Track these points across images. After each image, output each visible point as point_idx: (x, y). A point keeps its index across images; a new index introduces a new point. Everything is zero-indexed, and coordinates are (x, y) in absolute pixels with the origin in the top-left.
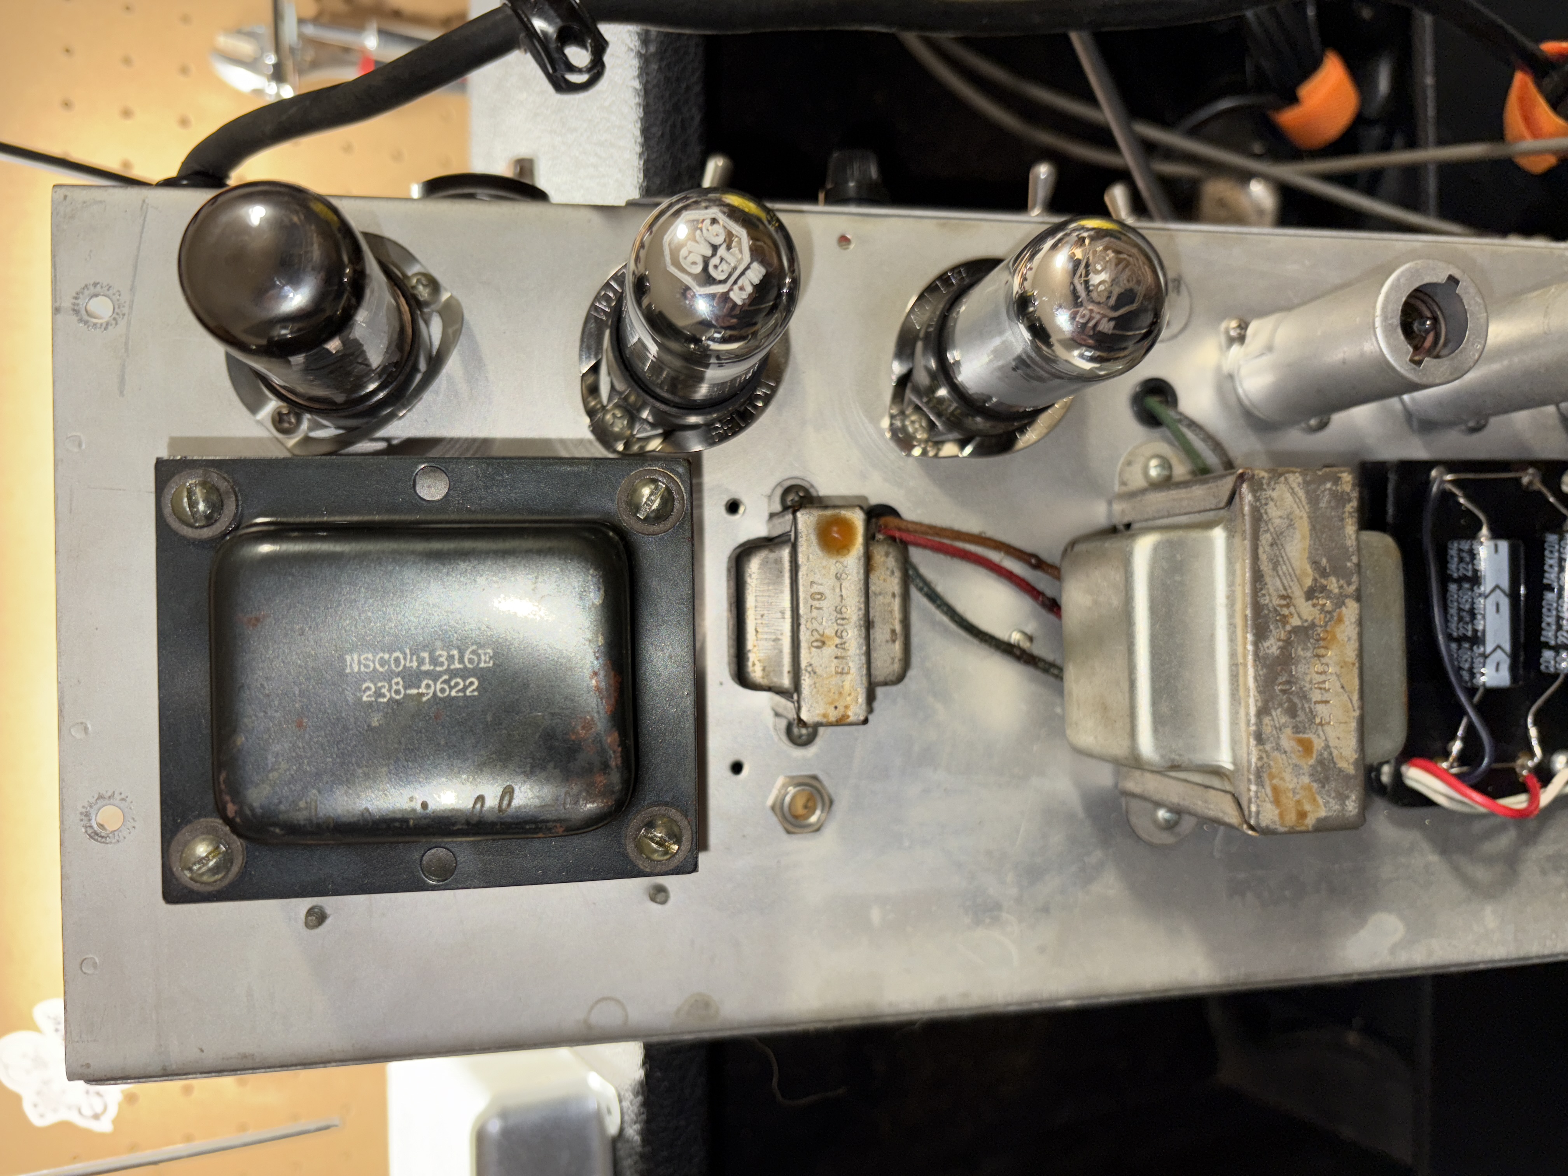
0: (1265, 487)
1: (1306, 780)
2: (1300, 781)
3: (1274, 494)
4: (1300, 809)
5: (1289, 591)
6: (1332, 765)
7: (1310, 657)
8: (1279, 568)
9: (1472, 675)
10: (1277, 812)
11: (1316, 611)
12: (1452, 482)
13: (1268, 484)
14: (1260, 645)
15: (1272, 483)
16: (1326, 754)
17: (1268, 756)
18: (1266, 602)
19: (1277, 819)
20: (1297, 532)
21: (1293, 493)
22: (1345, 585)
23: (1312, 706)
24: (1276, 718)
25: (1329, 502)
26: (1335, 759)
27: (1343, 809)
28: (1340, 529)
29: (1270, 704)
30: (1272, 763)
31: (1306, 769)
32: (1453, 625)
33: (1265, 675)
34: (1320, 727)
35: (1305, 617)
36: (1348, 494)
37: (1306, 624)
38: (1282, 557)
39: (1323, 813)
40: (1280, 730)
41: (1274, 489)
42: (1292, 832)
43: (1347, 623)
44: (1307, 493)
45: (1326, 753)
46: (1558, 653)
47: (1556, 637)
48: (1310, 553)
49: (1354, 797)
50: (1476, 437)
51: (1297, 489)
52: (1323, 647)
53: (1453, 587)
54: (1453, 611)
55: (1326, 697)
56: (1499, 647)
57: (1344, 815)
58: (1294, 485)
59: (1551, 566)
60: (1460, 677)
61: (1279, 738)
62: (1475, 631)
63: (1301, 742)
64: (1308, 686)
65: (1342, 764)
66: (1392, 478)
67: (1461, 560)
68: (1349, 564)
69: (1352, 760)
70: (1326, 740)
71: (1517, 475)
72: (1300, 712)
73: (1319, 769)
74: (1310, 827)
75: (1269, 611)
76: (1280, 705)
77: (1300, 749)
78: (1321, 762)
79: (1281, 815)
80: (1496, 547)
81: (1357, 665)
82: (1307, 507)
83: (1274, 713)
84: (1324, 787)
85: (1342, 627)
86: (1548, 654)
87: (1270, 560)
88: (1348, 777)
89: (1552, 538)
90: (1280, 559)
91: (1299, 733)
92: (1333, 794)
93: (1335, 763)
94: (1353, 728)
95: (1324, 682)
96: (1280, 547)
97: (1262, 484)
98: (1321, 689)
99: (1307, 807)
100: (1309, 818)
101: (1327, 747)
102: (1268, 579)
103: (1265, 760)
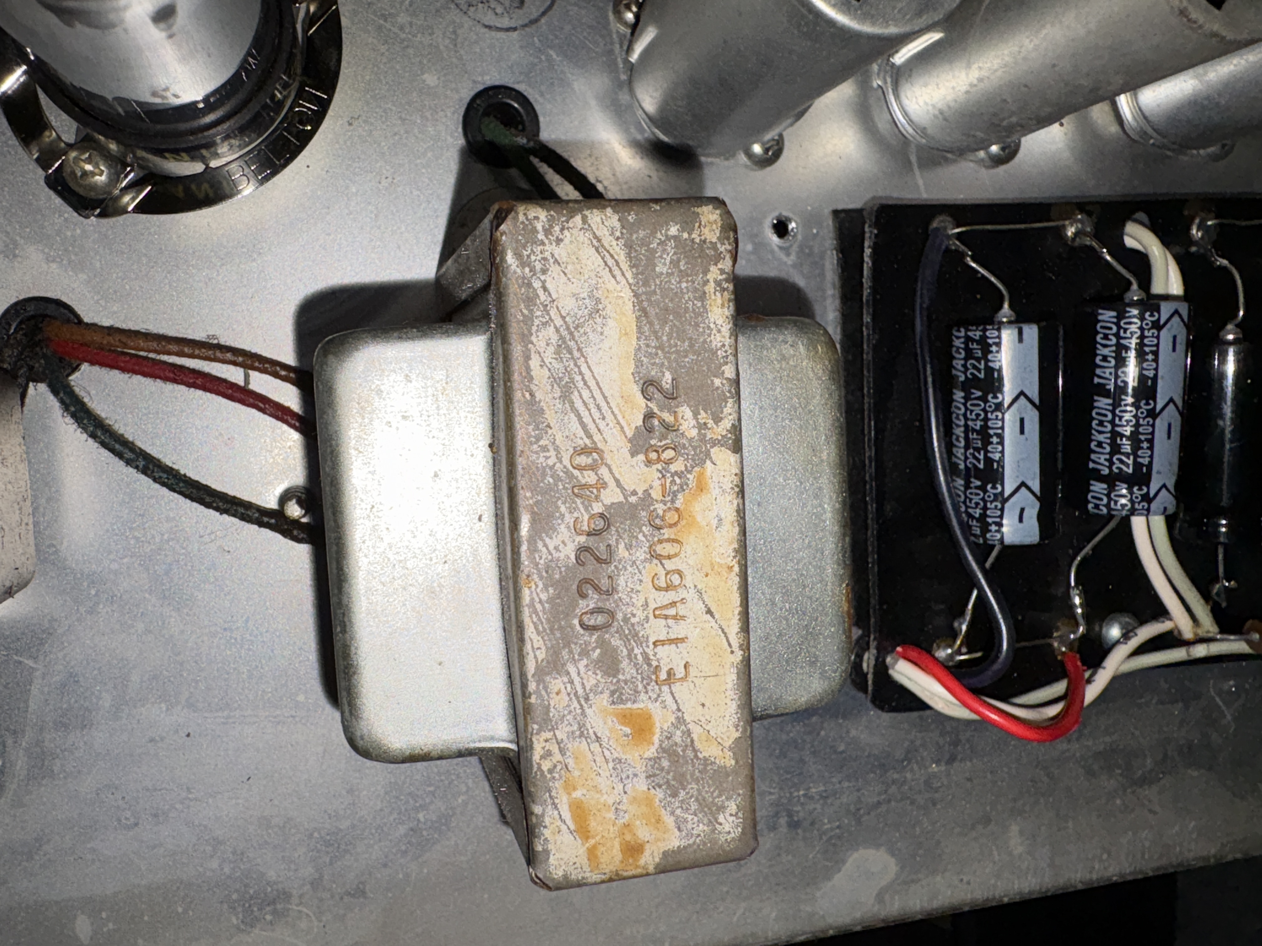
0: (541, 236)
1: (641, 785)
2: (629, 788)
3: (560, 252)
4: (628, 837)
5: (597, 438)
6: (690, 753)
7: (645, 560)
8: (575, 397)
9: (985, 528)
10: (582, 851)
11: (653, 473)
12: (959, 236)
13: (548, 232)
14: (540, 545)
15: (557, 228)
16: (678, 737)
17: (562, 751)
18: (550, 462)
19: (584, 860)
20: (611, 323)
21: (599, 247)
22: (711, 423)
23: (650, 651)
24: (577, 680)
25: (675, 263)
26: (697, 744)
27: (713, 830)
28: (700, 314)
29: (565, 653)
30: (571, 762)
31: (640, 768)
32: (959, 452)
33: (550, 600)
34: (665, 688)
35: (629, 487)
36: (714, 246)
37: (633, 499)
38: (581, 373)
39: (674, 841)
40: (587, 699)
41: (559, 241)
42: (615, 878)
43: (716, 492)
44: (629, 247)
45: (678, 733)
46: (1112, 487)
47: (1112, 463)
48: (639, 363)
49: (732, 807)
50: (1002, 169)
51: (608, 240)
52: (668, 540)
53: (959, 395)
54: (959, 431)
55: (678, 630)
56: (1023, 484)
57: (714, 842)
58: (603, 233)
59: (1105, 358)
60: (966, 528)
61: (583, 713)
62: (989, 461)
63: (626, 718)
64: (640, 615)
65: (709, 751)
66: (870, 232)
67: (969, 354)
68: (717, 382)
69: (728, 743)
70: (679, 710)
71: (1060, 223)
72: (625, 664)
73: (665, 763)
74: (651, 869)
75: (557, 479)
76: (585, 653)
77: (628, 730)
78: (668, 751)
79: (592, 853)
80: (1020, 333)
81: (736, 569)
82: (629, 275)
83: (572, 669)
84: (674, 795)
85: (705, 500)
86: (1098, 487)
87: (555, 380)
88: (721, 773)
89: (1107, 316)
90: (578, 378)
91: (622, 702)
92: (694, 806)
93: (695, 751)
94: (730, 686)
95: (673, 604)
96: (576, 354)
97: (535, 231)
98: (666, 617)
99: (643, 833)
100: (647, 853)
101: (681, 721)
102: (550, 417)
103: (557, 757)
